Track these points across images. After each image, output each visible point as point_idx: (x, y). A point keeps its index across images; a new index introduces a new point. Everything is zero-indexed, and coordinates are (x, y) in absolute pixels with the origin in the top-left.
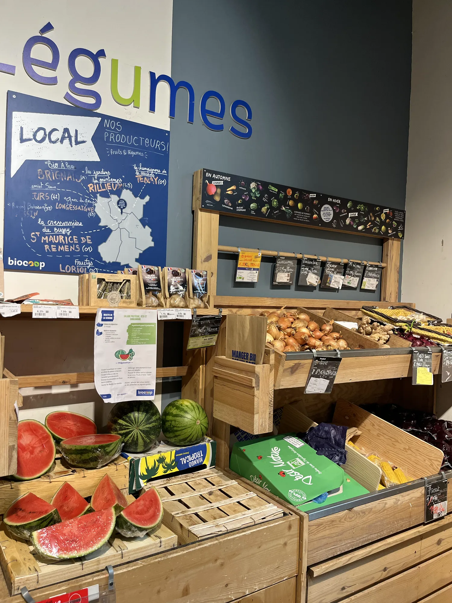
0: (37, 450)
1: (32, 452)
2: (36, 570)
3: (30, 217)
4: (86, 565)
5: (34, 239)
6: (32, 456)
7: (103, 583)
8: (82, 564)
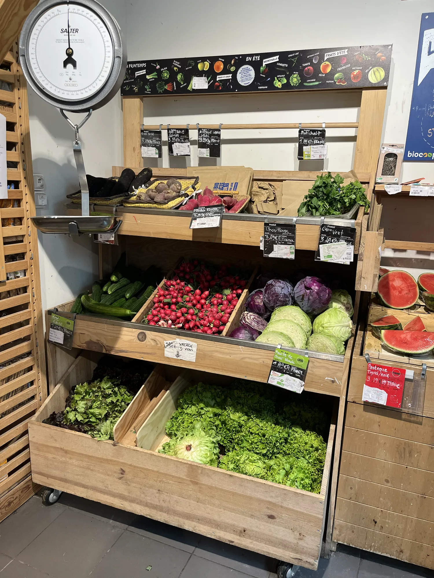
0: (405, 292)
1: (400, 292)
2: (379, 351)
3: (429, 116)
4: (412, 361)
5: (430, 134)
6: (400, 294)
7: (418, 372)
8: (409, 359)
